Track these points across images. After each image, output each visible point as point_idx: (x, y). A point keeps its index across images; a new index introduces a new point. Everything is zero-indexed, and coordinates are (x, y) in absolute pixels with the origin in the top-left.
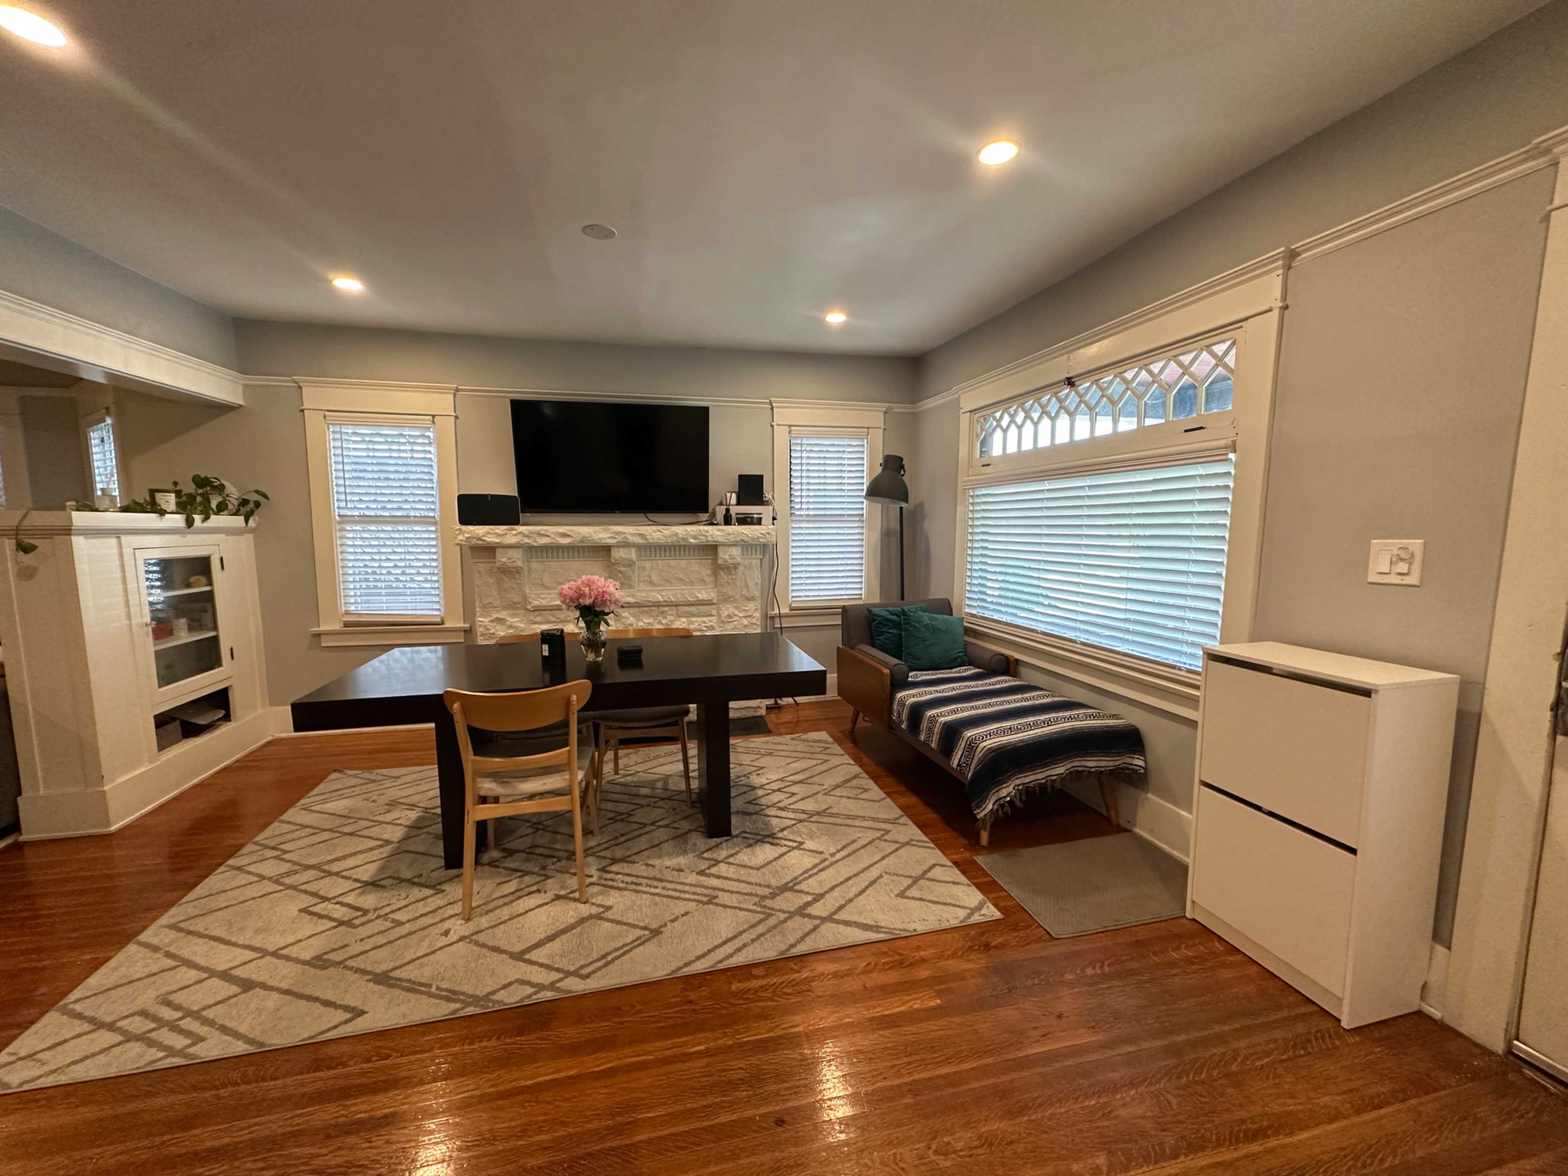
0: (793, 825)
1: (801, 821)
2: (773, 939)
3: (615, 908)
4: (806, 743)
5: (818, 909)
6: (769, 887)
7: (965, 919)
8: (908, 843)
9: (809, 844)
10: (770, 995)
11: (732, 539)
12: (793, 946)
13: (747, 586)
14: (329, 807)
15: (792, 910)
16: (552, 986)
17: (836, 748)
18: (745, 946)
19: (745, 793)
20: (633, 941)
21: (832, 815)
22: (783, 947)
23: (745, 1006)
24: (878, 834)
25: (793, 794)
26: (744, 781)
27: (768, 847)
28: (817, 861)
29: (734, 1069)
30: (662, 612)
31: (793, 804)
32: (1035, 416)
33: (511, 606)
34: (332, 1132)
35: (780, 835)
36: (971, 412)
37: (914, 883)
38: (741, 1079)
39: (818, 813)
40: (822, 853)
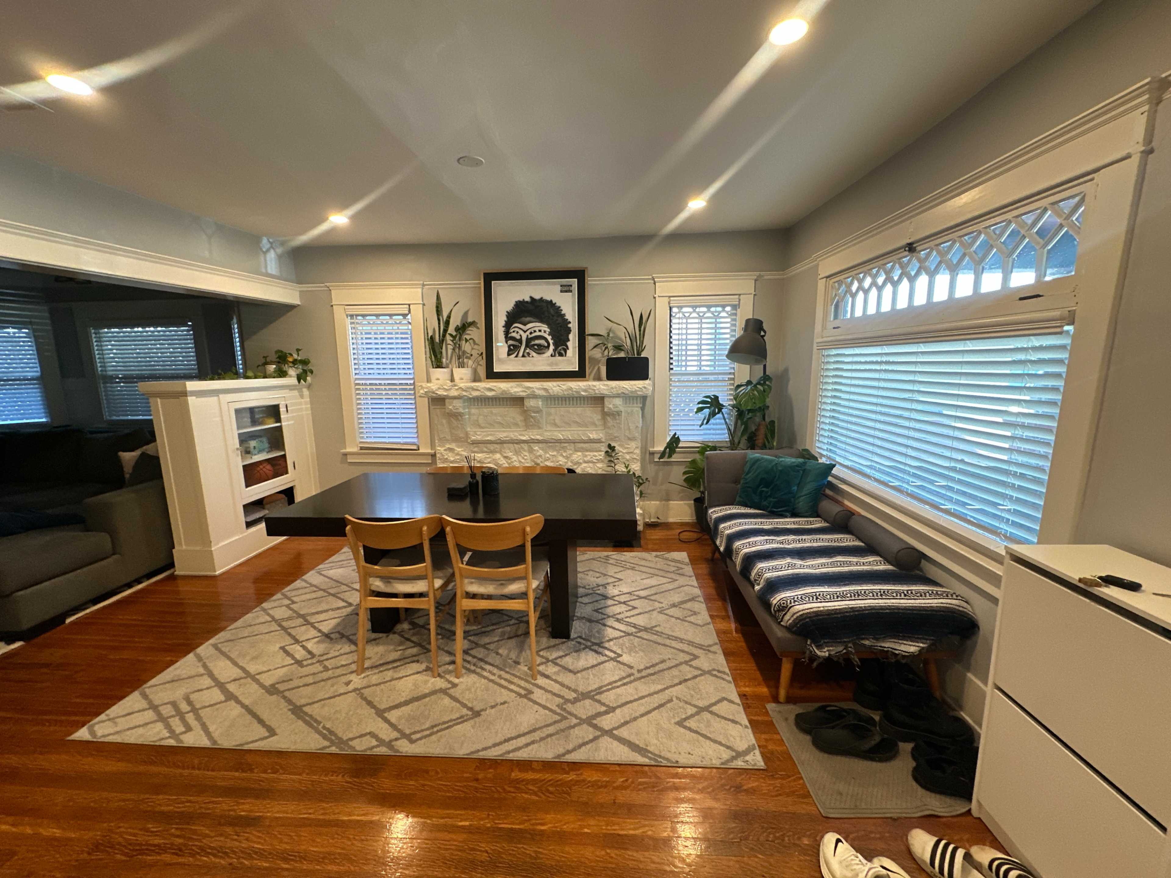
0: (621, 637)
1: (629, 634)
2: (556, 742)
3: (459, 687)
4: (665, 562)
5: (607, 722)
6: (575, 691)
7: (728, 761)
8: (709, 672)
9: (625, 658)
10: (536, 789)
11: (615, 392)
12: (569, 752)
13: (629, 429)
14: (331, 573)
15: (584, 717)
16: (389, 744)
17: (688, 570)
18: (533, 742)
19: (597, 601)
20: (458, 719)
21: (657, 633)
22: (561, 751)
23: (514, 795)
24: (687, 658)
25: (634, 608)
26: (601, 590)
27: (591, 654)
28: (624, 675)
29: (481, 851)
30: (563, 448)
31: (629, 617)
32: (880, 280)
33: (457, 440)
34: (222, 821)
35: (607, 645)
36: (827, 277)
37: (697, 713)
38: (481, 862)
39: (646, 629)
40: (631, 667)
